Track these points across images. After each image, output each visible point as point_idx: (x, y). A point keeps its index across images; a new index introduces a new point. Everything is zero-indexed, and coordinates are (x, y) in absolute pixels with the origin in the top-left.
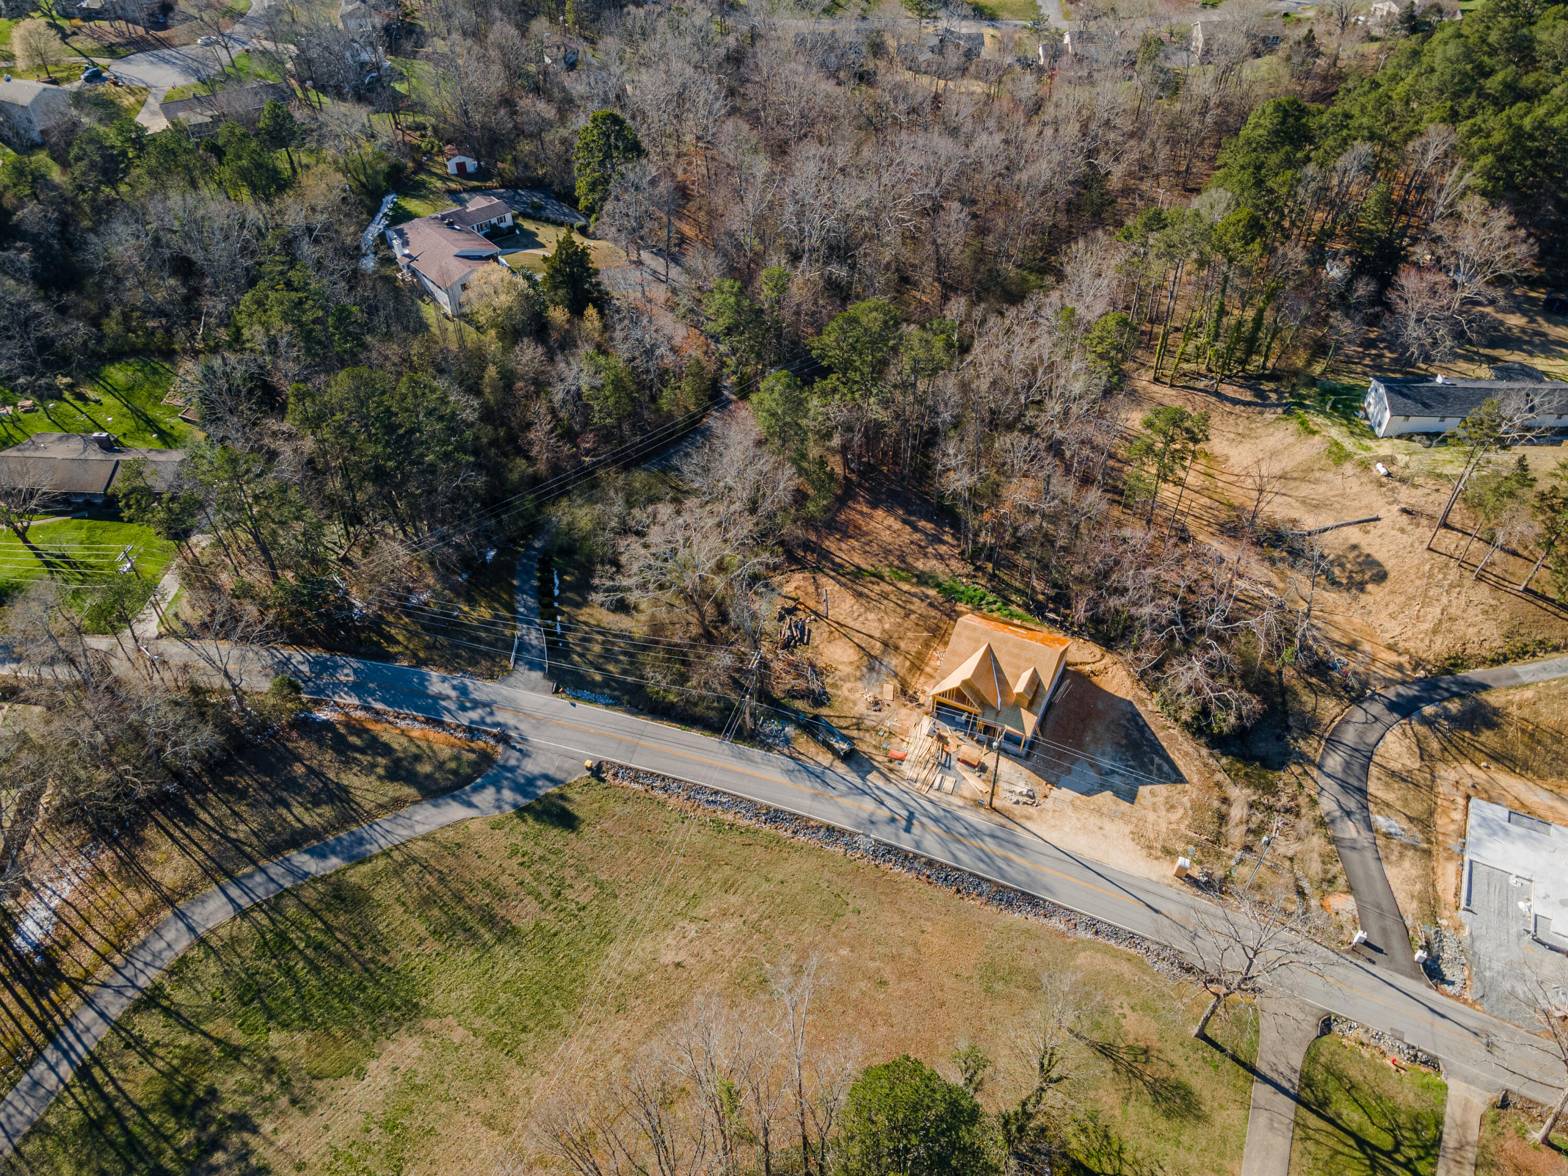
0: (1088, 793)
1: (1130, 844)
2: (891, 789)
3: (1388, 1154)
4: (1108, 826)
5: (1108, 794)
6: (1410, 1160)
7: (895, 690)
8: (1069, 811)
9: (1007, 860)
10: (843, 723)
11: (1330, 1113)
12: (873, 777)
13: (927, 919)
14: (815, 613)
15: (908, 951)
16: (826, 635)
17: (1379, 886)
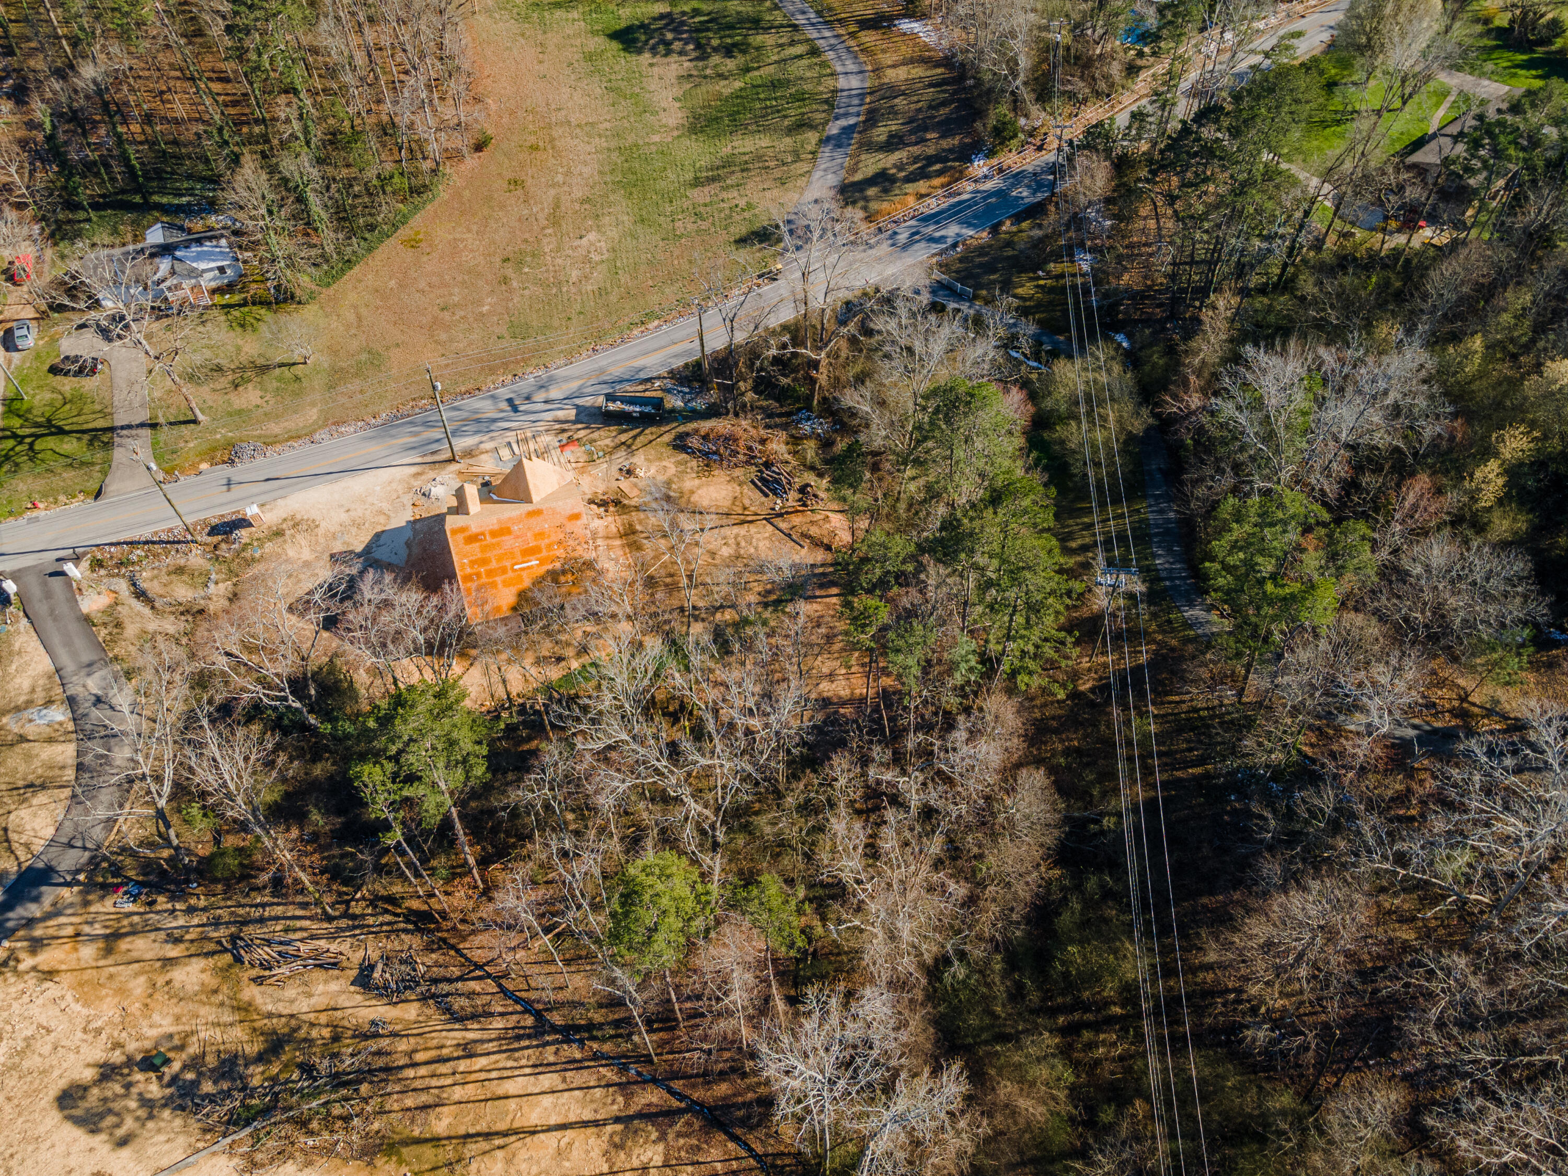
0: (378, 536)
1: (314, 514)
2: (549, 416)
3: (37, 436)
4: (344, 517)
5: (359, 549)
6: (20, 443)
7: (626, 496)
8: (385, 506)
9: (416, 434)
10: (641, 440)
11: (86, 437)
12: (572, 414)
13: (447, 365)
14: (780, 515)
15: (443, 336)
16: (747, 502)
17: (56, 640)
